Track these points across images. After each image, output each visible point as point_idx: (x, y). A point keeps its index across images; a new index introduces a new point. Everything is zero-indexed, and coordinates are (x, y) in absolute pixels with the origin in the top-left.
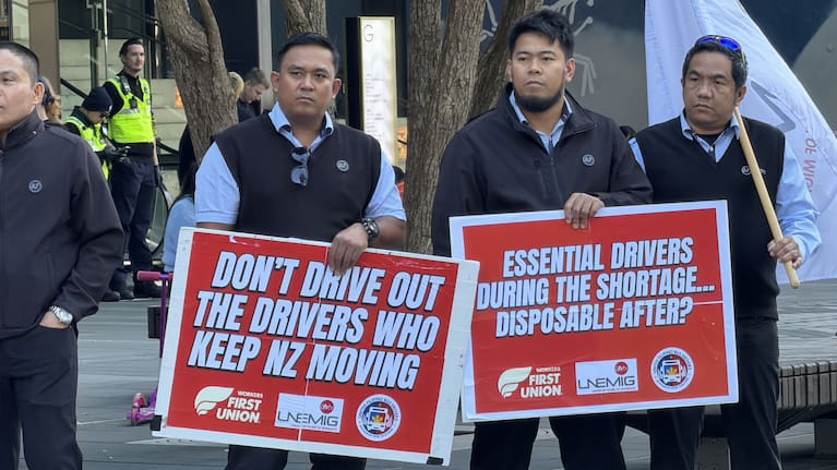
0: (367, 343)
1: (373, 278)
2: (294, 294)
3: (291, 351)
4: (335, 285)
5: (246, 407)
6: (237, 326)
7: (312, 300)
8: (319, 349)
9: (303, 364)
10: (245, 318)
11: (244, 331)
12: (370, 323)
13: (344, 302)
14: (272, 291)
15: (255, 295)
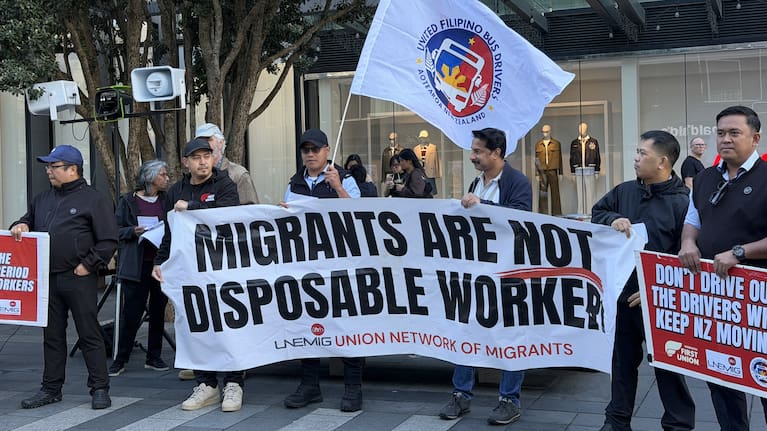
0: (744, 323)
1: (738, 283)
2: (698, 290)
3: (705, 325)
4: (718, 286)
5: (690, 355)
6: (674, 307)
7: (708, 294)
8: (719, 325)
9: (713, 332)
10: (677, 303)
11: (679, 310)
12: (743, 311)
13: (726, 297)
14: (686, 288)
15: (678, 290)
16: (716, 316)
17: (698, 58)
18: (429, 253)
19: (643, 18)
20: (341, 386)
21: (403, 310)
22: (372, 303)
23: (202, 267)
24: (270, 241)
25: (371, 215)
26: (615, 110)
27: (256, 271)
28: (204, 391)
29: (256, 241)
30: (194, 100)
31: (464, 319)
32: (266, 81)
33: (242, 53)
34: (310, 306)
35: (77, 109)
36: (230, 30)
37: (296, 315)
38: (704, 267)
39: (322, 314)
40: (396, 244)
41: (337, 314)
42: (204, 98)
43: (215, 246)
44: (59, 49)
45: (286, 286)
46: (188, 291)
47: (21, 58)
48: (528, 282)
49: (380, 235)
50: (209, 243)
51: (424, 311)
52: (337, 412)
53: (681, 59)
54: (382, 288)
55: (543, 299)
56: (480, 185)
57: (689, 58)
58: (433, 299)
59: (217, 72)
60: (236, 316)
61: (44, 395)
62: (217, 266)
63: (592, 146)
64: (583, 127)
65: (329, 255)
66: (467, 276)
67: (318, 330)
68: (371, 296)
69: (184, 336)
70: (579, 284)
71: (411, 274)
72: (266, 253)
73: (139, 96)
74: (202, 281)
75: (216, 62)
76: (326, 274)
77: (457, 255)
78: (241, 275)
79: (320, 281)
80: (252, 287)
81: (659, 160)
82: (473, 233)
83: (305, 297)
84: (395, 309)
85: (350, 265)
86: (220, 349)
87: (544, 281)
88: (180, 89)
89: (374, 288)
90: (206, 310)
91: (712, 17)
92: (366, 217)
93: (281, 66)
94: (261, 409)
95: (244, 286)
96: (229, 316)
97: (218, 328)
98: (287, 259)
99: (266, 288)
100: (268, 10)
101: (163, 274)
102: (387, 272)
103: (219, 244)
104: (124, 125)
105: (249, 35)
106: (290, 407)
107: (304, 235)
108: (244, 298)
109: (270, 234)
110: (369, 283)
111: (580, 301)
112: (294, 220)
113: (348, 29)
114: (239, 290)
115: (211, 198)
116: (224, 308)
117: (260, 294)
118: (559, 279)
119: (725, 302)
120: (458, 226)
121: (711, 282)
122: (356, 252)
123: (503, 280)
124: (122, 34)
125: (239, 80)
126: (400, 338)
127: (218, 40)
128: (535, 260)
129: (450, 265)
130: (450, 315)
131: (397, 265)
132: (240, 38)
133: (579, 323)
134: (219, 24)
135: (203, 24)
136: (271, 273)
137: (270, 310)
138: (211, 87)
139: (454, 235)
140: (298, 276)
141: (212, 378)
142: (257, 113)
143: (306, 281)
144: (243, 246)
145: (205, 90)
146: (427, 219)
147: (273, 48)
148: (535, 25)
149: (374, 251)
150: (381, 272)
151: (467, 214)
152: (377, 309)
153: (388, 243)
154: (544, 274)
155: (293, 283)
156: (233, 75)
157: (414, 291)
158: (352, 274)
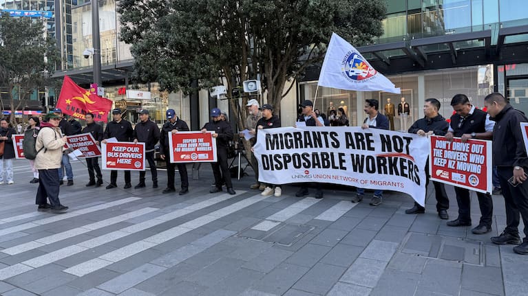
0: (468, 161)
1: (467, 145)
2: (451, 150)
3: (453, 163)
4: (459, 147)
5: (446, 175)
6: (441, 157)
7: (455, 151)
8: (458, 162)
9: (455, 166)
10: (443, 155)
11: (443, 158)
12: (468, 157)
13: (462, 152)
14: (447, 149)
15: (444, 150)
16: (457, 159)
17: (447, 73)
18: (348, 147)
19: (426, 59)
20: (315, 190)
21: (337, 168)
22: (326, 164)
23: (268, 149)
24: (291, 141)
25: (327, 133)
26: (415, 93)
27: (286, 151)
28: (268, 190)
29: (286, 141)
30: (263, 91)
31: (361, 171)
32: (287, 84)
33: (279, 75)
34: (304, 164)
35: (226, 95)
36: (275, 67)
37: (299, 167)
38: (454, 140)
39: (309, 167)
40: (336, 144)
41: (314, 167)
42: (266, 90)
43: (272, 142)
44: (220, 76)
45: (296, 157)
46: (263, 156)
47: (208, 78)
48: (387, 158)
49: (330, 140)
50: (270, 140)
51: (345, 169)
52: (314, 199)
53: (441, 73)
54: (330, 159)
55: (393, 165)
56: (368, 120)
57: (444, 73)
58: (348, 164)
59: (271, 82)
60: (279, 166)
61: (217, 189)
62: (273, 149)
63: (407, 106)
64: (403, 99)
65: (311, 147)
66: (363, 156)
67: (307, 172)
68: (326, 162)
69: (262, 171)
70: (405, 161)
71: (341, 155)
72: (289, 145)
73: (245, 90)
74: (268, 153)
75: (271, 78)
76: (310, 153)
77: (359, 148)
78: (281, 152)
79: (308, 155)
80: (285, 156)
81: (433, 109)
82: (365, 140)
83: (303, 161)
84: (334, 167)
85: (319, 151)
86: (273, 176)
87: (393, 158)
88: (259, 88)
89: (327, 159)
90: (269, 163)
91: (453, 57)
92: (325, 134)
93: (292, 79)
94: (287, 196)
95: (282, 156)
96: (276, 166)
97: (273, 169)
98: (297, 147)
99: (289, 157)
100: (288, 59)
101: (255, 150)
102: (332, 154)
103: (274, 141)
104: (240, 100)
105: (282, 69)
106: (297, 196)
107: (303, 139)
108: (282, 160)
109: (291, 138)
110: (325, 157)
111: (406, 168)
112: (299, 133)
113: (315, 66)
114: (280, 157)
115: (271, 124)
116: (275, 163)
117: (287, 159)
118: (399, 157)
119: (462, 153)
120: (359, 137)
121: (457, 146)
122: (321, 146)
123: (377, 157)
124: (240, 70)
125: (278, 83)
126: (336, 178)
127: (271, 71)
128: (390, 150)
129: (356, 152)
130: (355, 170)
131: (336, 152)
132: (279, 69)
133: (406, 176)
134: (272, 65)
135: (266, 66)
136: (291, 152)
137: (290, 165)
138: (269, 87)
139: (358, 141)
140: (300, 154)
141: (271, 186)
142: (284, 96)
143: (303, 155)
144: (282, 142)
145: (267, 88)
146: (348, 134)
147: (290, 73)
148: (385, 62)
149: (327, 146)
150: (329, 154)
151: (364, 132)
152: (328, 167)
153: (333, 144)
154: (393, 155)
155: (298, 156)
156: (276, 83)
157: (342, 161)
158: (319, 154)
